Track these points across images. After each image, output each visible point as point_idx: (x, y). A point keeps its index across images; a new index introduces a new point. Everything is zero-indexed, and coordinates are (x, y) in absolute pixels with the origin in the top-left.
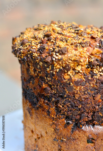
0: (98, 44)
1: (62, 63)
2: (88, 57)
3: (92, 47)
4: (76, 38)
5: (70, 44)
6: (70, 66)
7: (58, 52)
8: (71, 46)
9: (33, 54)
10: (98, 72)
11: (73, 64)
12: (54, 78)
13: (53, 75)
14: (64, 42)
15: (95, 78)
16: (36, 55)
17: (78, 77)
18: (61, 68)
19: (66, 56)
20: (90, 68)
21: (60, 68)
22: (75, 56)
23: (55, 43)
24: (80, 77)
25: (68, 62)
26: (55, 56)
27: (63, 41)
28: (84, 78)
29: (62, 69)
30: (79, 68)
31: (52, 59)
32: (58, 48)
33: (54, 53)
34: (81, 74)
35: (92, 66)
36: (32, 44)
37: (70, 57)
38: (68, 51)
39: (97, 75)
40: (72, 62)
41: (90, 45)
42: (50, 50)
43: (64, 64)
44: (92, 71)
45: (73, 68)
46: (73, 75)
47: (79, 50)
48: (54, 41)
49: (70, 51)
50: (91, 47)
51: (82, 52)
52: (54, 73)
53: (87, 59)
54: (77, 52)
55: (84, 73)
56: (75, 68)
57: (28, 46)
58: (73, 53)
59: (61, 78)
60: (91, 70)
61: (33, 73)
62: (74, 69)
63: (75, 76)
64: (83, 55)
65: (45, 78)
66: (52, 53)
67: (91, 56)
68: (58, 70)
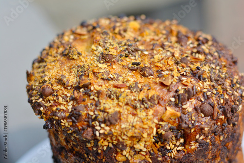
0: (173, 99)
1: (112, 139)
2: (156, 126)
3: (163, 105)
4: (135, 90)
5: (124, 104)
6: (125, 144)
7: (104, 122)
8: (125, 107)
9: (61, 122)
10: (173, 146)
11: (130, 142)
12: (99, 158)
13: (98, 154)
14: (113, 99)
15: (169, 156)
16: (67, 125)
17: (140, 157)
18: (111, 145)
19: (117, 127)
20: (159, 143)
21: (109, 145)
22: (134, 128)
23: (98, 103)
24: (144, 157)
25: (122, 138)
26: (98, 128)
27: (112, 97)
28: (151, 158)
29: (113, 147)
30: (140, 145)
31: (93, 133)
32: (103, 113)
33: (97, 123)
34: (145, 154)
35: (163, 140)
36: (58, 99)
37: (124, 130)
38: (121, 118)
39: (172, 152)
40: (127, 138)
41: (158, 103)
42: (90, 117)
43: (115, 141)
44: (163, 147)
45: (131, 146)
46: (131, 156)
47: (139, 116)
48: (96, 99)
49: (123, 117)
50: (161, 105)
51: (145, 120)
52: (100, 151)
53: (155, 129)
54: (136, 118)
55: (149, 151)
56: (135, 146)
57: (52, 102)
58: (129, 122)
59: (111, 159)
60: (162, 145)
61: (65, 143)
62: (132, 148)
63: (135, 156)
64: (147, 124)
65: (86, 155)
66: (93, 123)
67: (161, 123)
68: (105, 148)
